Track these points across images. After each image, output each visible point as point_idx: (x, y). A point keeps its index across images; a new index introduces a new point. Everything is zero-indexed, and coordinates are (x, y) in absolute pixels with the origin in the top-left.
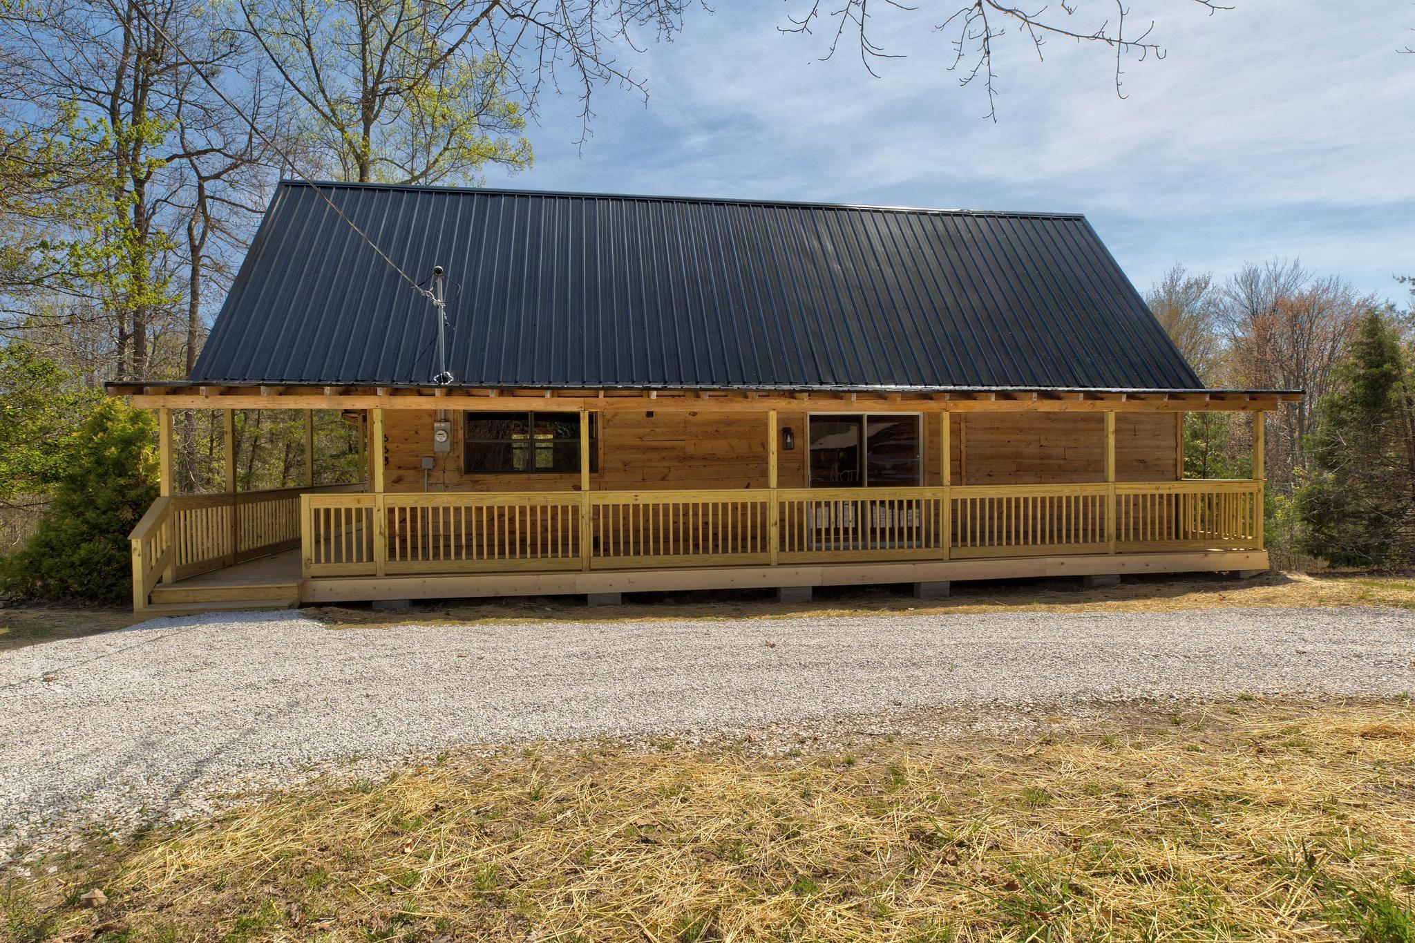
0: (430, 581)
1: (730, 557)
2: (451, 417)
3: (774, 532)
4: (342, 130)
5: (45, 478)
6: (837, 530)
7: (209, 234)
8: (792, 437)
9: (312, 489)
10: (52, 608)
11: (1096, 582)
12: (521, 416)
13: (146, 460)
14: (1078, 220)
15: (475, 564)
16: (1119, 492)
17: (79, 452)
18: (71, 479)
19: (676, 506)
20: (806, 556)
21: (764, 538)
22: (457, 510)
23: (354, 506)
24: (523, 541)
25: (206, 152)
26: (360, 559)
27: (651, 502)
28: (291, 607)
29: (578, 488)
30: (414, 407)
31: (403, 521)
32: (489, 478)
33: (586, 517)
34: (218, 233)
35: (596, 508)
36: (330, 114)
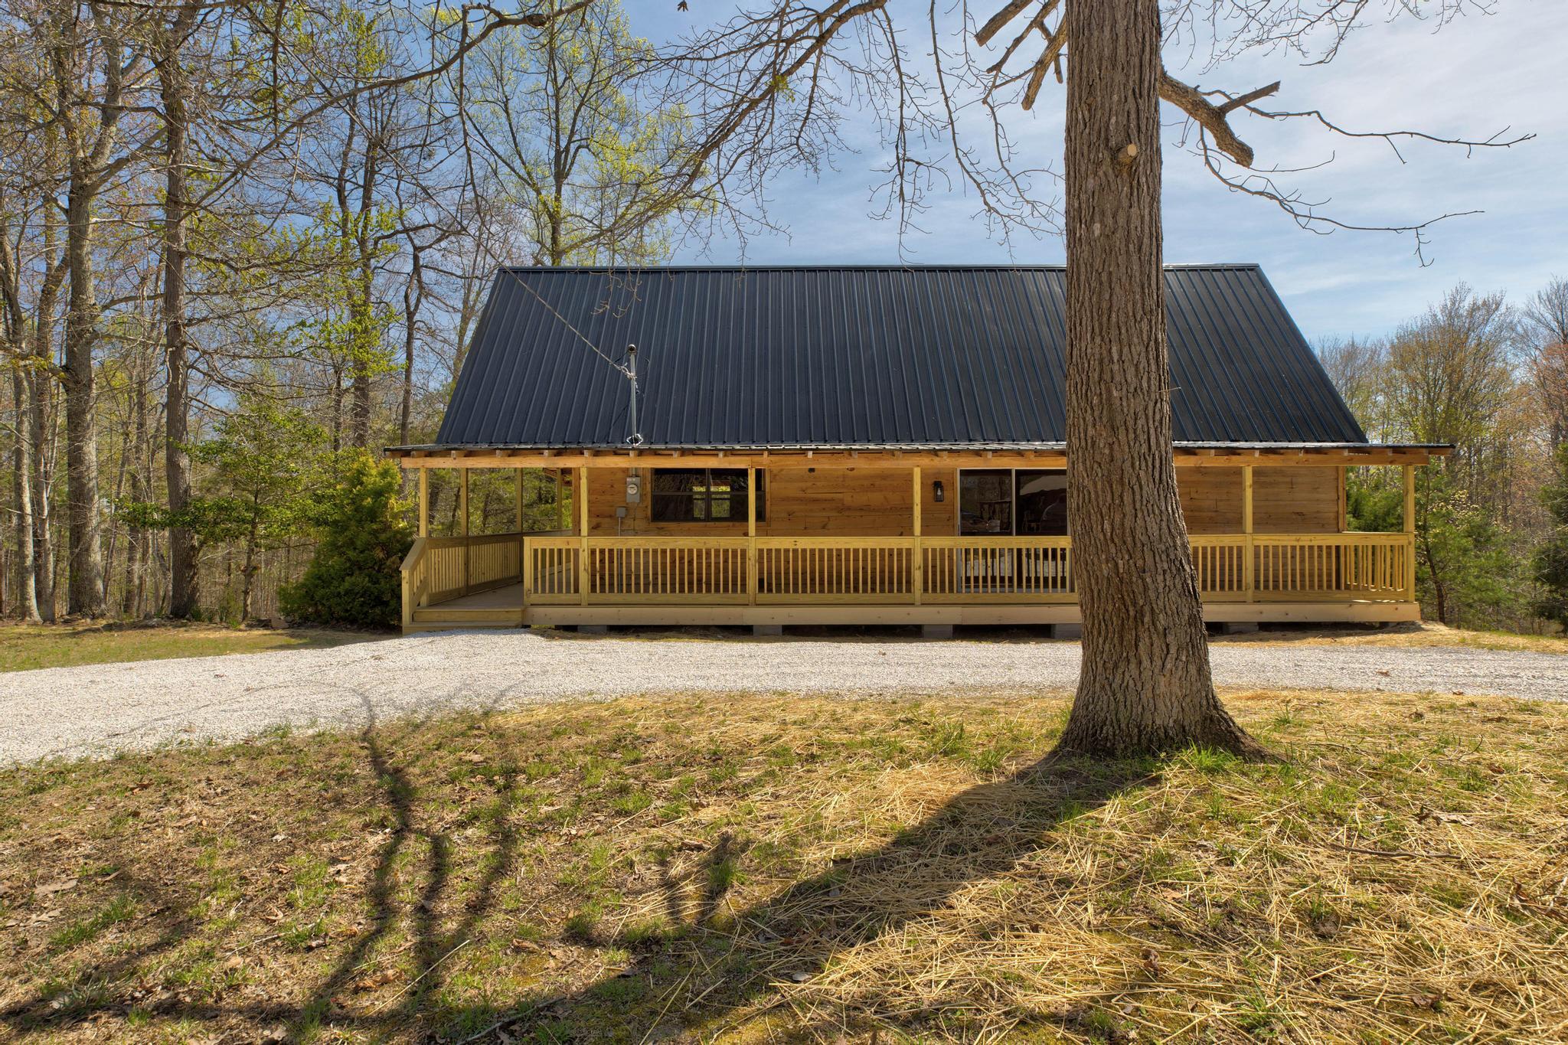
0: (624, 610)
1: (878, 596)
2: (641, 473)
3: (918, 576)
4: (538, 193)
5: (319, 522)
6: (994, 579)
7: (423, 300)
8: (942, 490)
9: (532, 533)
10: (324, 629)
11: (1232, 629)
12: (700, 472)
13: (392, 509)
14: (1252, 270)
15: (660, 597)
16: (1256, 543)
17: (342, 501)
18: (335, 523)
19: (830, 551)
20: (947, 597)
21: (908, 582)
22: (646, 552)
23: (564, 547)
24: (700, 581)
25: (423, 227)
26: (568, 591)
27: (808, 547)
28: (516, 627)
29: (746, 534)
30: (612, 466)
31: (602, 561)
32: (672, 525)
33: (753, 559)
34: (431, 299)
35: (761, 551)
36: (526, 176)
